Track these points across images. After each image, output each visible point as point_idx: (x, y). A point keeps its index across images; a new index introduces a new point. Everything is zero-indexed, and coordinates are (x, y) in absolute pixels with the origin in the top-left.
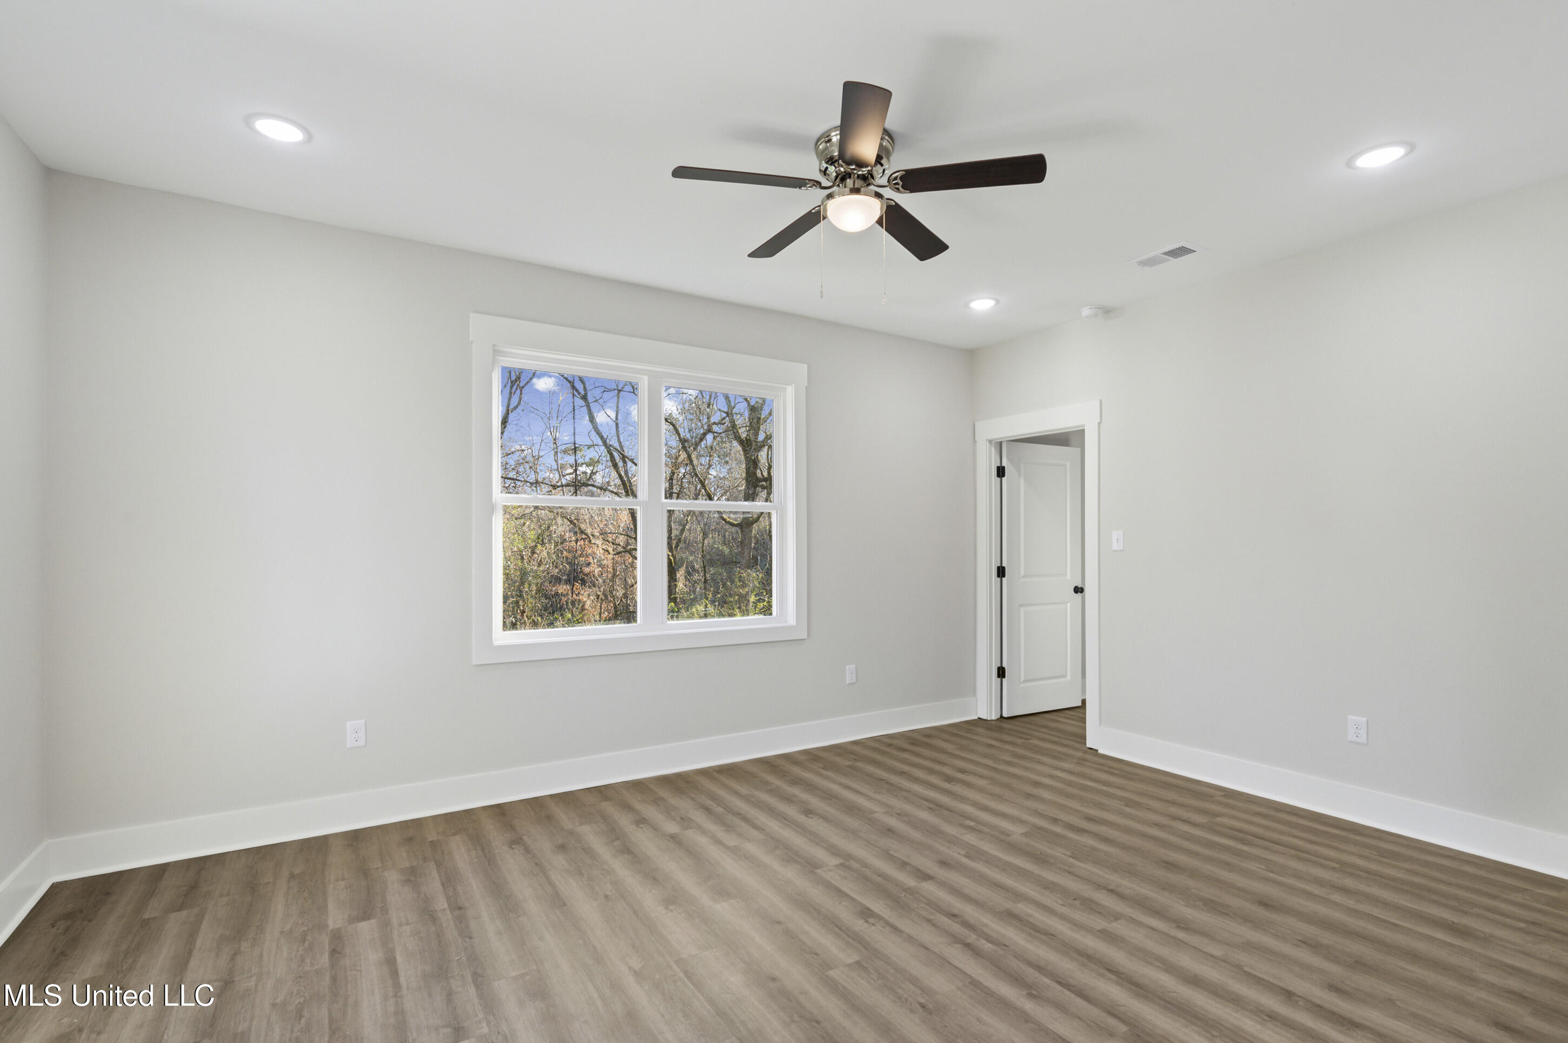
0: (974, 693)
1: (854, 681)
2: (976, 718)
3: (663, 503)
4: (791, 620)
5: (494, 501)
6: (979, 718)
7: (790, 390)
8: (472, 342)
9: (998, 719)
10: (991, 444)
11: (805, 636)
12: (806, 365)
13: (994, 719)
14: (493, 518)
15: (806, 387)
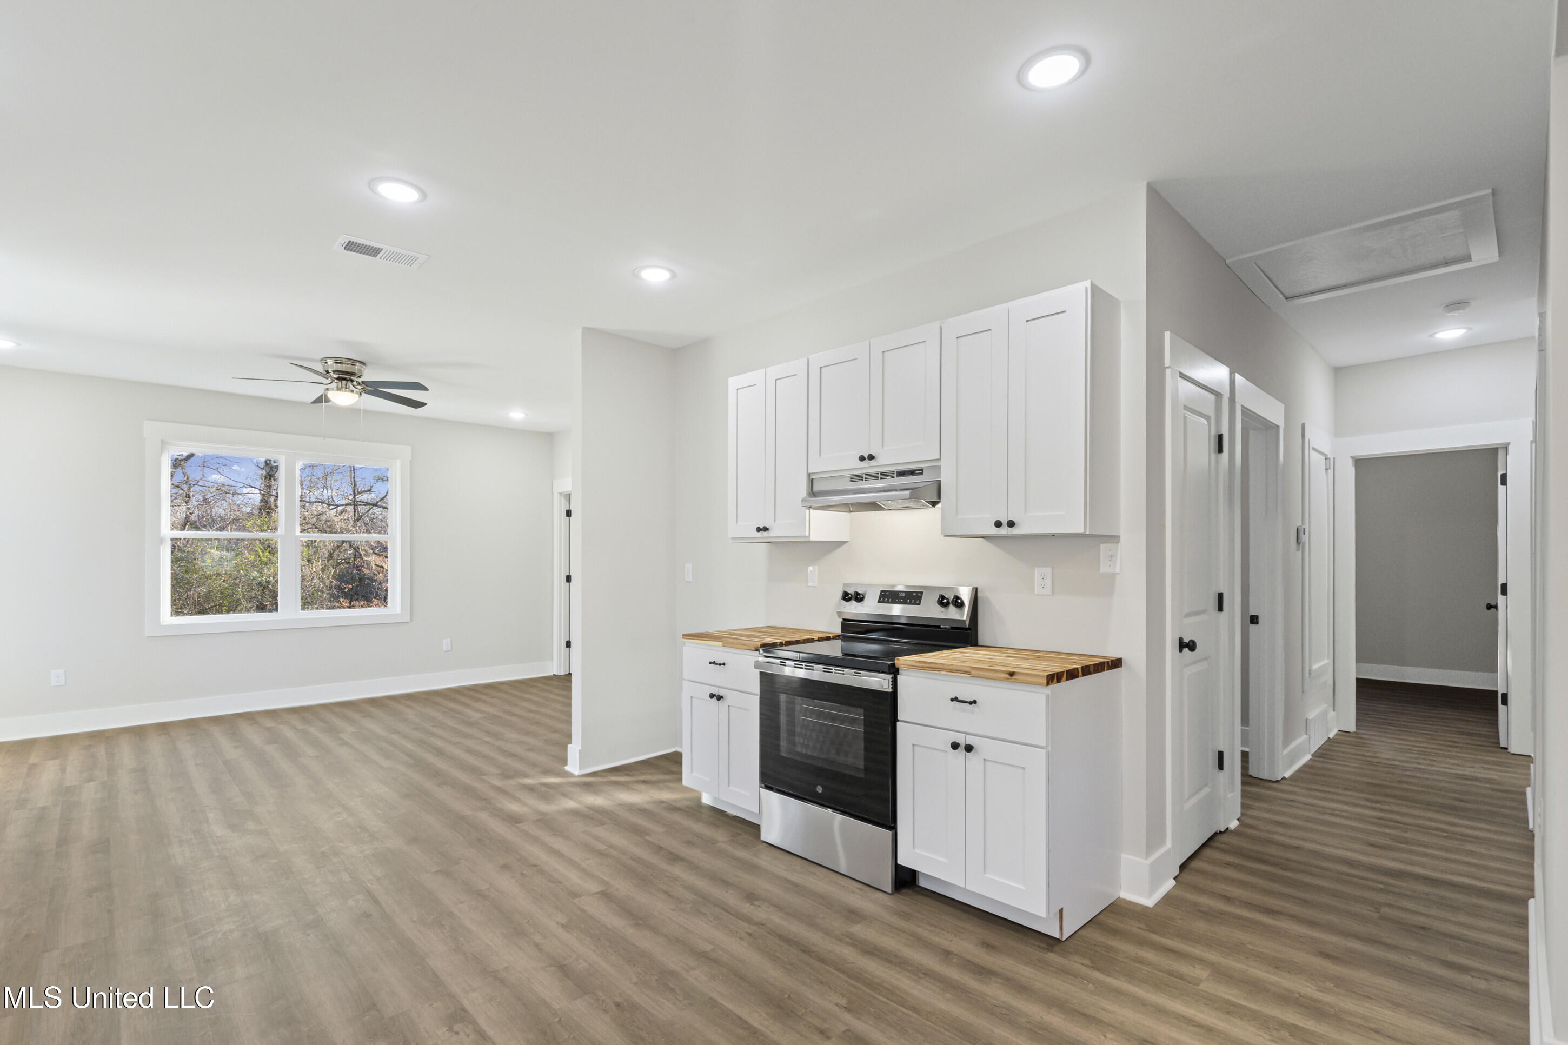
0: (552, 659)
1: (450, 649)
2: (552, 674)
3: (296, 536)
4: (398, 610)
5: (162, 536)
6: (554, 675)
7: (398, 462)
8: (145, 438)
9: (566, 675)
10: (562, 495)
11: (409, 620)
12: (410, 448)
13: (562, 674)
14: (161, 547)
15: (410, 461)
